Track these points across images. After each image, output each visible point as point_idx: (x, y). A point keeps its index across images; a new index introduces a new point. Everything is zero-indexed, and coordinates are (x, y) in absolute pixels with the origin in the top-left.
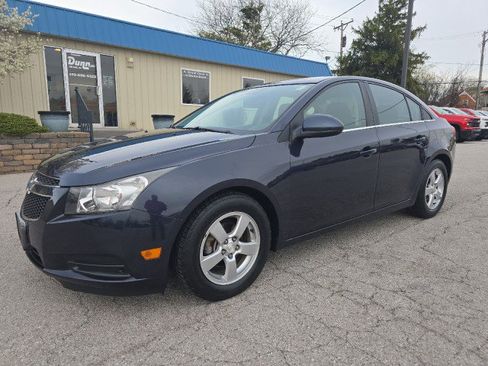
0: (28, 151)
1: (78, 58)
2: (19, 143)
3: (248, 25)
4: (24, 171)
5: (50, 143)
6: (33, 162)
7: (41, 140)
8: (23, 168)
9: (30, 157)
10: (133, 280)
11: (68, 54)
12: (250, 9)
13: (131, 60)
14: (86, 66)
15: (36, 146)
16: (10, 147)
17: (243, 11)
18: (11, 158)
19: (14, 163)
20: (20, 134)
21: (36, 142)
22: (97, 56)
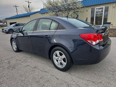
1: (99, 9)
11: (96, 8)
22: (104, 7)
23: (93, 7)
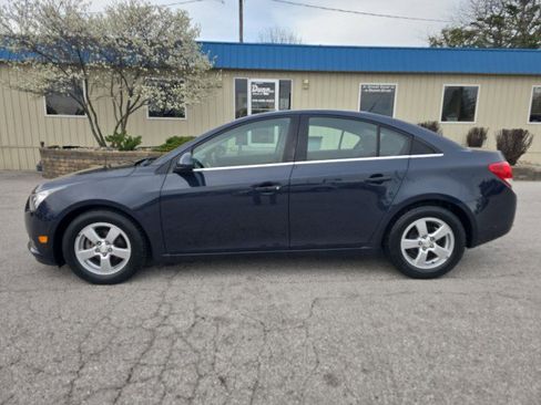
1: (260, 86)
11: (253, 83)
13: (306, 81)
14: (266, 91)
22: (277, 82)
23: (241, 77)
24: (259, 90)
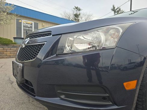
0: (9, 51)
2: (6, 48)
3: (76, 19)
4: (7, 58)
5: (17, 48)
6: (10, 55)
7: (14, 47)
8: (7, 57)
9: (9, 53)
10: (116, 107)
12: (77, 15)
13: (44, 24)
14: (29, 26)
15: (12, 49)
16: (2, 49)
17: (74, 15)
18: (2, 53)
19: (3, 55)
20: (7, 45)
21: (12, 47)
22: (33, 23)
24: (26, 25)
